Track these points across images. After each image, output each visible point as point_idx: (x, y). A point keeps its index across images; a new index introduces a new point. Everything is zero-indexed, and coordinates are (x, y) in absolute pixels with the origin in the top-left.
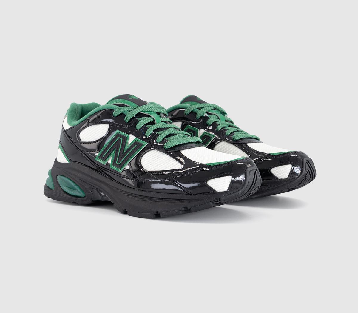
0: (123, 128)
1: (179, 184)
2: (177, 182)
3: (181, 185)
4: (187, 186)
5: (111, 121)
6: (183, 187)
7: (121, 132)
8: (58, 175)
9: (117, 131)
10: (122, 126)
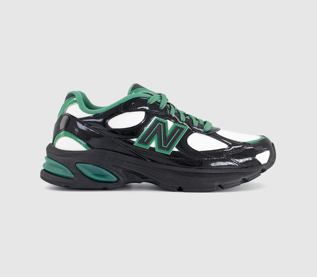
0: (160, 114)
1: (234, 160)
2: (232, 159)
3: (236, 161)
4: (241, 161)
5: (147, 108)
6: (238, 162)
7: (159, 118)
8: (78, 163)
9: (155, 117)
10: (158, 113)
